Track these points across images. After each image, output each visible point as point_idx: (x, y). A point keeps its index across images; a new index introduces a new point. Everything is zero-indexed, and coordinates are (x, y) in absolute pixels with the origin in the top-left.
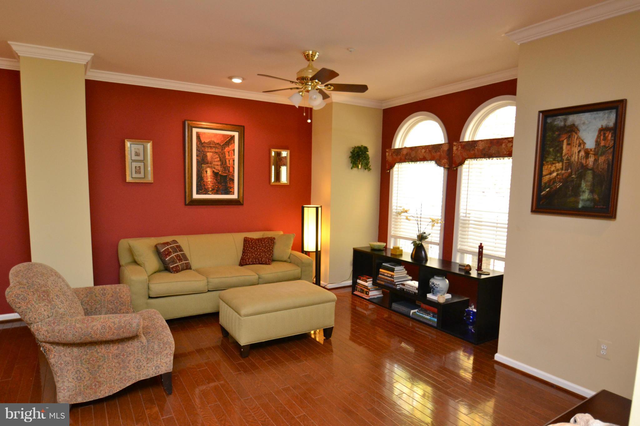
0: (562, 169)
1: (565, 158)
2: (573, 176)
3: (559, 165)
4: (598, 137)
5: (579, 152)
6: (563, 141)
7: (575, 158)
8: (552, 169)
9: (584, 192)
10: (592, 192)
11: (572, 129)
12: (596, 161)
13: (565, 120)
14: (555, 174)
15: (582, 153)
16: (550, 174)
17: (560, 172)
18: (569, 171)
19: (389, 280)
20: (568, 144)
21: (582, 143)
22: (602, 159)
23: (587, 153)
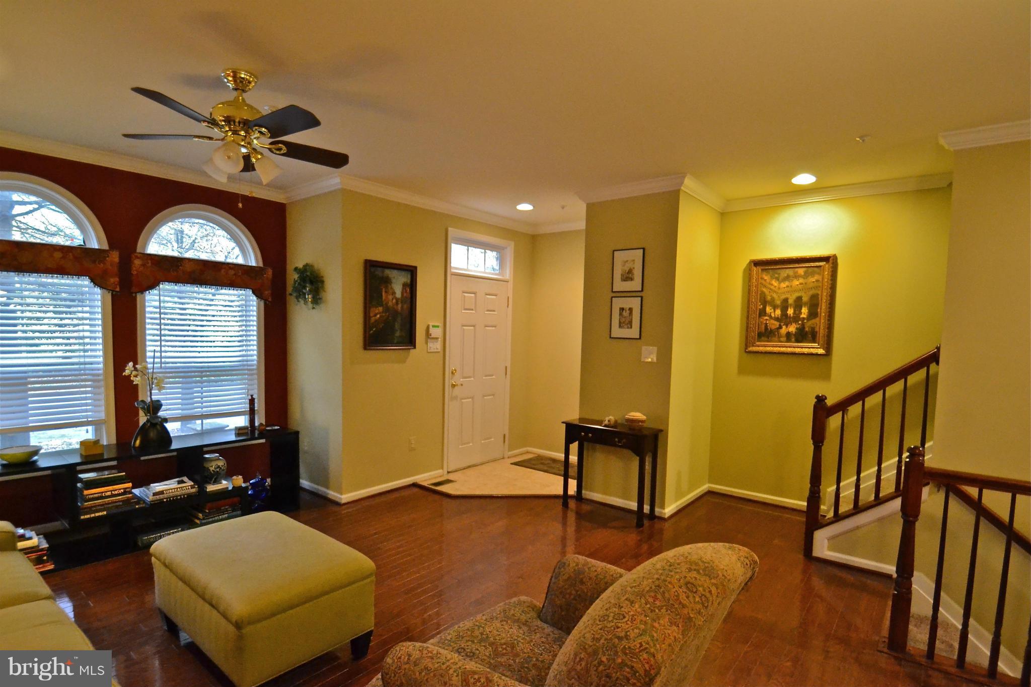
0: (383, 312)
1: (384, 303)
2: (390, 318)
3: (381, 309)
4: (403, 290)
5: (393, 299)
6: (382, 289)
7: (390, 304)
8: (376, 312)
9: (397, 331)
10: (401, 330)
11: (387, 281)
12: (402, 307)
13: (383, 272)
14: (378, 316)
15: (394, 301)
16: (375, 315)
17: (381, 314)
18: (387, 314)
19: (119, 501)
20: (386, 292)
21: (394, 293)
22: (405, 306)
23: (397, 300)
